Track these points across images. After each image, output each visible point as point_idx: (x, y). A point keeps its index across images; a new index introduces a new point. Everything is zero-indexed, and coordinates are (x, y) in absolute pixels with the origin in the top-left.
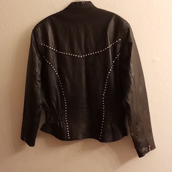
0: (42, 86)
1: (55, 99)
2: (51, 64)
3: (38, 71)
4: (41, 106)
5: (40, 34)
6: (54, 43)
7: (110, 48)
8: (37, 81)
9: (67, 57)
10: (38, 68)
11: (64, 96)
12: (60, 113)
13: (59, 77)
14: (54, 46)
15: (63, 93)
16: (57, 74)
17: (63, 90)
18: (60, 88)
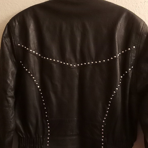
0: (15, 103)
1: (34, 121)
2: (30, 74)
3: (11, 82)
4: (13, 132)
5: (17, 31)
6: (36, 44)
7: (117, 57)
8: (8, 97)
9: (55, 65)
10: (11, 78)
11: (47, 118)
12: (40, 141)
13: (41, 92)
14: (36, 48)
15: (46, 114)
16: (39, 87)
17: (46, 110)
18: (42, 107)
